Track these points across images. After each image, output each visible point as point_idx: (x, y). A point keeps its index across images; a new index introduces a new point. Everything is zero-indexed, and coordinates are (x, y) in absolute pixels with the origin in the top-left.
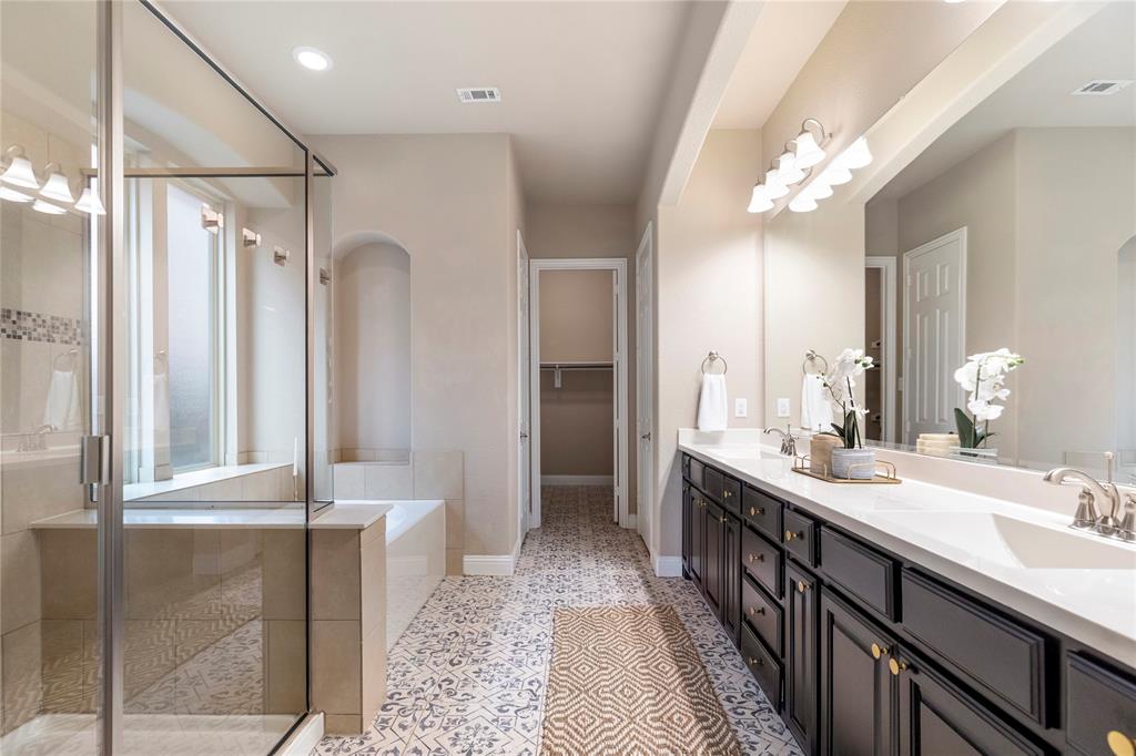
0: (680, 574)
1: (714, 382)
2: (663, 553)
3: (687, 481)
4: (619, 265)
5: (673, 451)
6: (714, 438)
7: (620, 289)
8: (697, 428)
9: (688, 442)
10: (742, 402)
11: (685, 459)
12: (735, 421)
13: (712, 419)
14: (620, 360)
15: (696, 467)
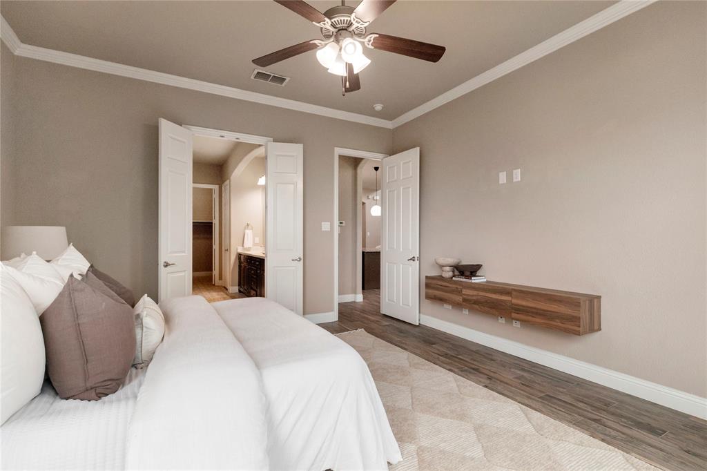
0: (238, 291)
1: (249, 233)
2: (232, 286)
3: (240, 262)
4: (215, 188)
5: (236, 254)
6: (249, 249)
7: (216, 196)
8: (243, 246)
9: (240, 250)
10: (257, 240)
11: (239, 255)
12: (255, 244)
13: (248, 243)
14: (216, 222)
15: (242, 257)
